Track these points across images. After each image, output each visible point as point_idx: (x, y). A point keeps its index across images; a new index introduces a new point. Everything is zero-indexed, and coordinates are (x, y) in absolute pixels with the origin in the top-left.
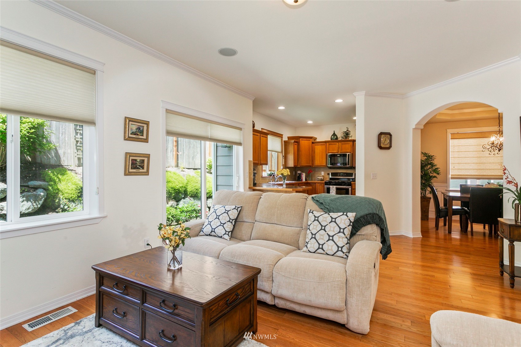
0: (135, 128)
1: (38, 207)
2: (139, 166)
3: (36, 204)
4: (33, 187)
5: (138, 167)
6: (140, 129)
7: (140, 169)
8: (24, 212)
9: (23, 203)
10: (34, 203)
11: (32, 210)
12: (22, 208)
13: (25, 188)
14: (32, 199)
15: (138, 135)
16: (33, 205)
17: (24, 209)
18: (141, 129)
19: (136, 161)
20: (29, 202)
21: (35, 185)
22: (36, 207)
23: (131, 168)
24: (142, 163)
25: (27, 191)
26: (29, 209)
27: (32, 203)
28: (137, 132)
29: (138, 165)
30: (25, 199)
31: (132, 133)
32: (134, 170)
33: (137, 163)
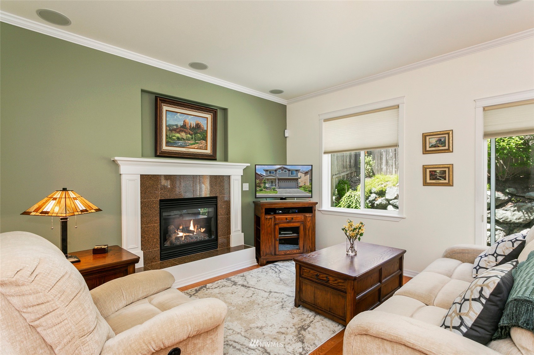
0: (435, 141)
1: (530, 219)
2: (440, 177)
3: (529, 216)
4: (529, 198)
5: (438, 178)
6: (440, 140)
7: (441, 180)
8: (514, 222)
9: (515, 213)
10: (526, 214)
11: (523, 221)
12: (513, 216)
13: (520, 199)
14: (524, 210)
15: (438, 146)
16: (524, 216)
17: (515, 218)
18: (442, 140)
19: (435, 172)
20: (520, 212)
21: (531, 197)
22: (528, 218)
23: (430, 179)
24: (443, 173)
25: (521, 202)
26: (519, 219)
27: (523, 213)
28: (437, 144)
29: (438, 176)
30: (516, 208)
31: (432, 146)
32: (434, 181)
33: (436, 174)
